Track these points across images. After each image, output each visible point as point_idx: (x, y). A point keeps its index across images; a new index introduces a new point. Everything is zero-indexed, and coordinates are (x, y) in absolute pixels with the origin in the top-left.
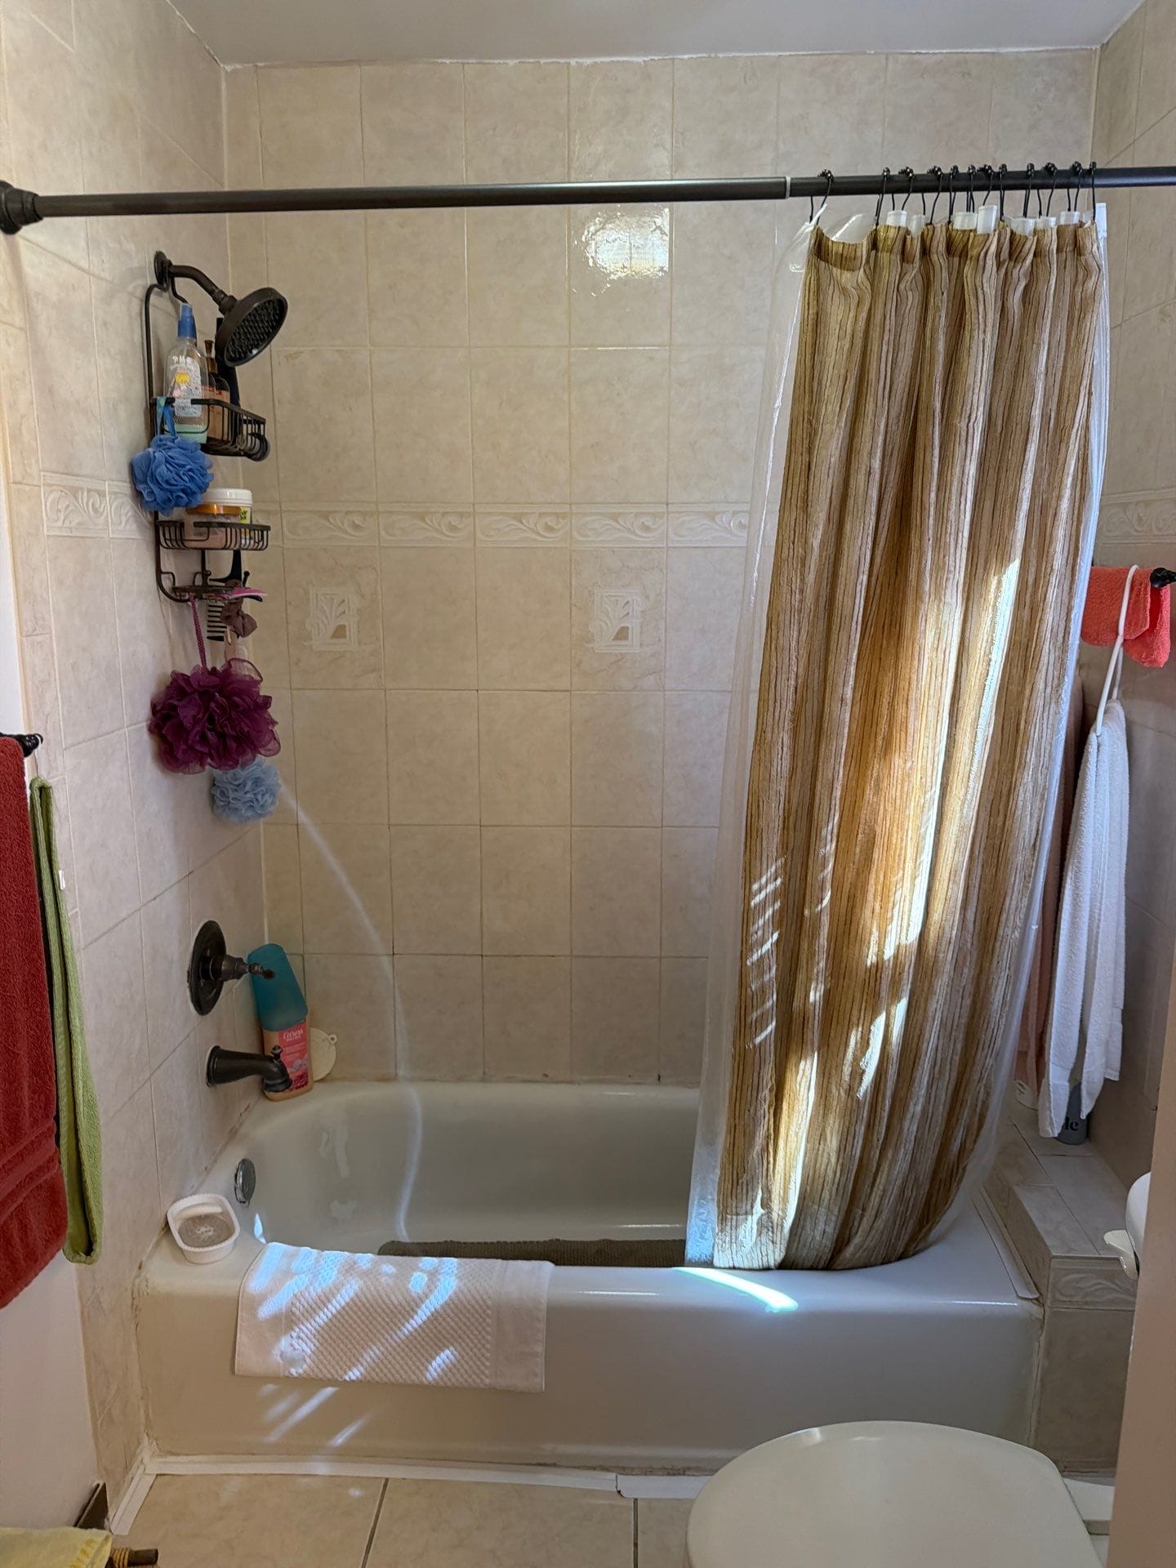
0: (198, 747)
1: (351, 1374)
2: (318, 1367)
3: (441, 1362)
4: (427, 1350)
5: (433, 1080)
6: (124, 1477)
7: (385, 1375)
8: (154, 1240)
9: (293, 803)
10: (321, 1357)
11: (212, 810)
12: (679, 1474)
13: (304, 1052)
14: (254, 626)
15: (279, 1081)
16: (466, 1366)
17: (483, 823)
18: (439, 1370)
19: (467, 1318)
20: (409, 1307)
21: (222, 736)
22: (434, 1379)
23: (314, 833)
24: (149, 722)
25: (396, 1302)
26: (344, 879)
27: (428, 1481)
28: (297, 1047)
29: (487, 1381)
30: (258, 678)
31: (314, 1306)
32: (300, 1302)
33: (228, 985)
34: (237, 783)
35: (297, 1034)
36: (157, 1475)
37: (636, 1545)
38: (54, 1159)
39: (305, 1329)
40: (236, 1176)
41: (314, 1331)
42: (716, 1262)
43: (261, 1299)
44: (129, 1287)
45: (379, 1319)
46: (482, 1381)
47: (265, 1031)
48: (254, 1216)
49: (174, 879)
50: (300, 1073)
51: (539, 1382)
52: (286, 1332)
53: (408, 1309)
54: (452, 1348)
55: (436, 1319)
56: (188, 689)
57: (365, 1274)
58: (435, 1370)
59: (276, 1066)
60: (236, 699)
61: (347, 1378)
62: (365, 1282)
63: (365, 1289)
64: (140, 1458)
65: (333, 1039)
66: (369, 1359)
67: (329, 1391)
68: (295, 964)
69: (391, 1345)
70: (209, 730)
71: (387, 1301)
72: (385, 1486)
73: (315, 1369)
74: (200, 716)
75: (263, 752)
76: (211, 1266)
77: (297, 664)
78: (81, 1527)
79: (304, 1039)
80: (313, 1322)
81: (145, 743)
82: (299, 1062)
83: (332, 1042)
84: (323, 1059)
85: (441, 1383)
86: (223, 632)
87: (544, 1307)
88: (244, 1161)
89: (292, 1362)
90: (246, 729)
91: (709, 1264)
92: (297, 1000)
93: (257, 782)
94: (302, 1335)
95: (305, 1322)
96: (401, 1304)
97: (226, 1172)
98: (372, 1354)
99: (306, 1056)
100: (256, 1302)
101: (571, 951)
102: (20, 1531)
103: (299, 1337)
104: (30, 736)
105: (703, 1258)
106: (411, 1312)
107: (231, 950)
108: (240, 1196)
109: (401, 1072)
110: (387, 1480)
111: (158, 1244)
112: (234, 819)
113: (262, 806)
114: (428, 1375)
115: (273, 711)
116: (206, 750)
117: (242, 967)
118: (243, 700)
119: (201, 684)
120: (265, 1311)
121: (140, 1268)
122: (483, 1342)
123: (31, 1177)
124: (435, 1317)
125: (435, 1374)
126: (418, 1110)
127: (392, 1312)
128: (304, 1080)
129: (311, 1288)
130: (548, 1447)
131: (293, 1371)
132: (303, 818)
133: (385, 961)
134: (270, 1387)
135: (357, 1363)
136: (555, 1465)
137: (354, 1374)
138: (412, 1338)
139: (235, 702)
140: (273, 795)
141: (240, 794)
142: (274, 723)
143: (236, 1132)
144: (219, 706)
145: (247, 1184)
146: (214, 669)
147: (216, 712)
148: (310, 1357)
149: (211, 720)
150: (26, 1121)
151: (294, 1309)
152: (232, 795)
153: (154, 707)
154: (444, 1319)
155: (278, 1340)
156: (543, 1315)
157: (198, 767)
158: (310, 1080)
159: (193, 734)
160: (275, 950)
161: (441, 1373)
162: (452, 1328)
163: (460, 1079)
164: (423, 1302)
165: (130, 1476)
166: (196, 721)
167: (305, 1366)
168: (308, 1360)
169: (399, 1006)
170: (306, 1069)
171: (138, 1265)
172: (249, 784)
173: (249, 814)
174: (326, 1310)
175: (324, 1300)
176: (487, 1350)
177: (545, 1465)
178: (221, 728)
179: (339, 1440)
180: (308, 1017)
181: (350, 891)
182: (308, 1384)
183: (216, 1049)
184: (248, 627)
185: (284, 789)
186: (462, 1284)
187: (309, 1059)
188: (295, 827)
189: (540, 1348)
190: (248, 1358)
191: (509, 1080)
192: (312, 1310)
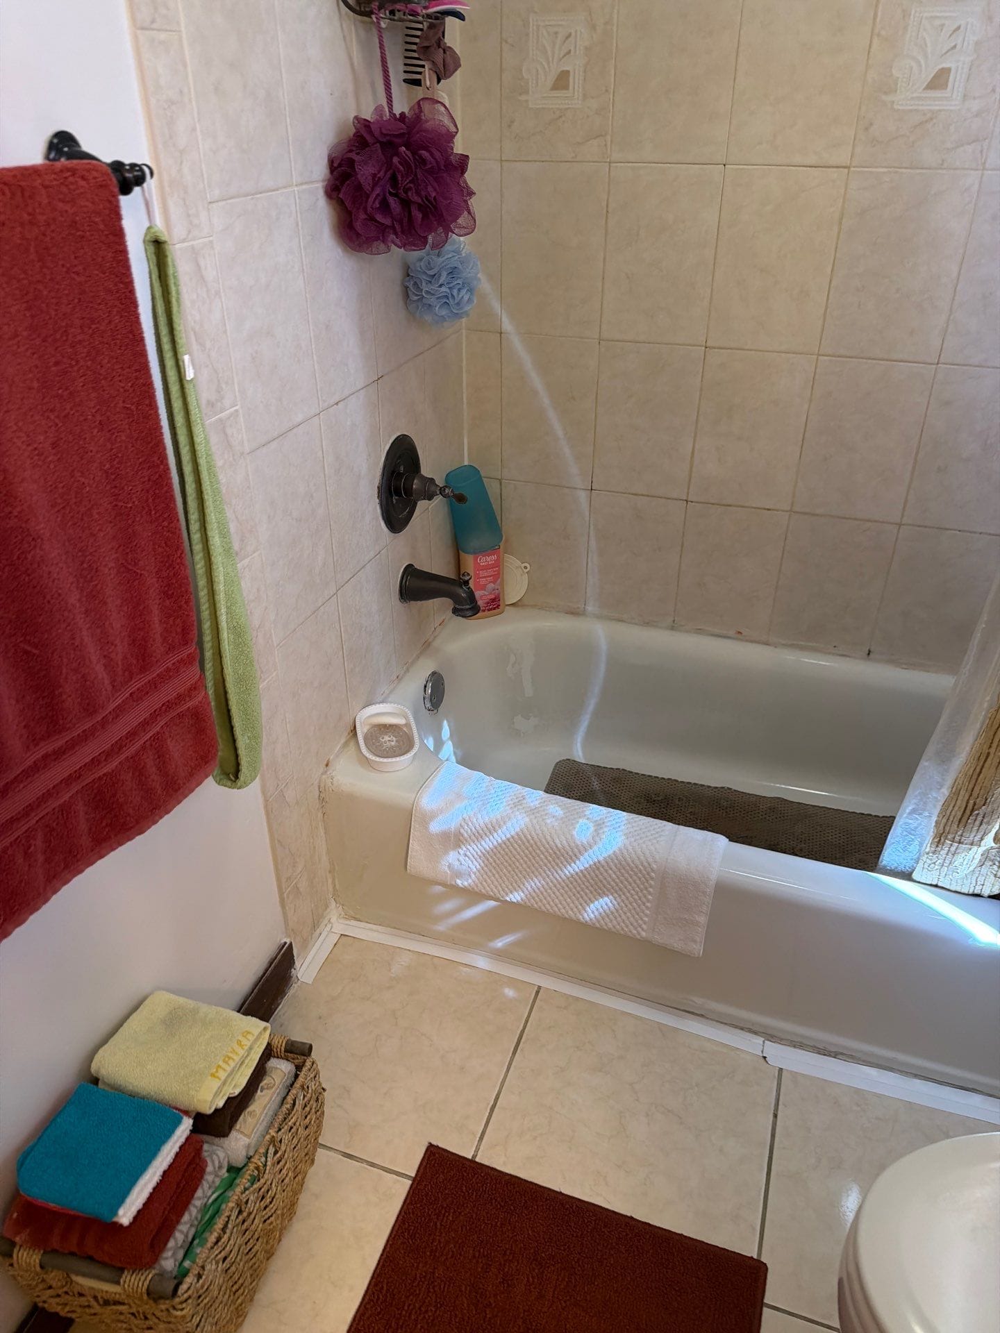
0: (379, 218)
1: (511, 896)
2: (481, 883)
3: (597, 908)
4: (586, 894)
5: (620, 620)
6: (312, 934)
7: (544, 905)
8: (343, 741)
9: (496, 305)
10: (485, 876)
11: (406, 304)
12: (830, 1056)
13: (497, 576)
14: (457, 65)
15: (468, 607)
16: (623, 917)
17: (708, 345)
18: (596, 913)
19: (629, 874)
20: (572, 854)
21: (406, 204)
22: (591, 919)
23: (517, 343)
24: (326, 183)
25: (559, 845)
26: (546, 401)
27: (577, 999)
28: (490, 572)
29: (644, 934)
30: (455, 130)
31: (481, 832)
32: (468, 825)
33: (422, 505)
34: (431, 273)
35: (491, 559)
36: (342, 935)
37: (775, 1116)
38: (198, 686)
39: (471, 849)
40: (425, 687)
41: (479, 853)
42: (915, 876)
43: (433, 816)
44: (316, 783)
45: (542, 856)
46: (639, 934)
47: (460, 552)
48: (443, 721)
49: (360, 384)
50: (493, 597)
51: (697, 949)
52: (454, 849)
53: (570, 853)
54: (611, 897)
55: (598, 869)
56: (368, 138)
57: (532, 811)
58: (593, 912)
59: (465, 592)
60: (423, 152)
61: (508, 899)
62: (531, 820)
63: (530, 826)
64: (328, 917)
65: (526, 568)
66: (529, 888)
67: (492, 903)
68: (492, 489)
69: (552, 882)
70: (391, 194)
71: (551, 843)
72: (537, 993)
73: (479, 885)
74: (381, 174)
75: (456, 231)
76: (388, 774)
77: (509, 126)
78: (244, 1014)
79: (498, 565)
80: (479, 845)
81: (321, 213)
82: (491, 586)
83: (526, 571)
84: (516, 585)
85: (598, 925)
86: (420, 73)
87: (712, 883)
88: (434, 673)
89: (458, 874)
90: (434, 194)
91: (907, 876)
92: (494, 526)
93: (453, 272)
94: (468, 853)
95: (472, 844)
96: (564, 848)
97: (415, 684)
98: (533, 884)
99: (498, 581)
100: (426, 819)
101: (792, 504)
102: (190, 1003)
103: (466, 855)
104: (133, 166)
105: (901, 868)
106: (574, 858)
107: (426, 471)
108: (428, 705)
109: (590, 608)
110: (539, 987)
111: (346, 744)
112: (428, 318)
113: (458, 304)
114: (586, 915)
115: (471, 177)
116: (387, 222)
117: (433, 488)
118: (432, 154)
119: (384, 132)
120: (435, 827)
121: (327, 765)
122: (644, 900)
123: (168, 706)
124: (597, 867)
125: (592, 916)
126: (603, 645)
127: (555, 853)
128: (495, 604)
129: (480, 816)
130: (699, 1001)
131: (459, 882)
132: (507, 325)
133: (583, 496)
134: (439, 889)
135: (517, 888)
136: (702, 1016)
137: (516, 897)
138: (573, 879)
139: (420, 157)
140: (471, 290)
141: (435, 287)
142: (471, 193)
143: (429, 644)
144: (404, 162)
145: (436, 692)
146: (402, 114)
147: (399, 171)
148: (475, 874)
149: (394, 180)
150: (158, 647)
151: (462, 831)
152: (425, 287)
153: (331, 162)
154: (606, 871)
155: (446, 852)
156: (710, 890)
157: (382, 247)
158: (501, 603)
159: (371, 200)
160: (472, 473)
161: (598, 917)
162: (614, 880)
163: (647, 624)
164: (586, 850)
165: (318, 931)
166: (376, 181)
167: (470, 881)
168: (473, 876)
169: (593, 543)
170: (499, 595)
171: (325, 763)
172: (444, 274)
173: (444, 312)
174: (491, 837)
175: (491, 829)
176: (647, 908)
177: (693, 1013)
178: (406, 193)
179: (499, 944)
180: (502, 544)
181: (552, 415)
182: (472, 896)
183: (410, 566)
184: (451, 67)
185: (485, 285)
186: (627, 842)
187: (502, 584)
188: (499, 335)
189: (703, 919)
190: (418, 860)
191: (699, 631)
192: (479, 836)
